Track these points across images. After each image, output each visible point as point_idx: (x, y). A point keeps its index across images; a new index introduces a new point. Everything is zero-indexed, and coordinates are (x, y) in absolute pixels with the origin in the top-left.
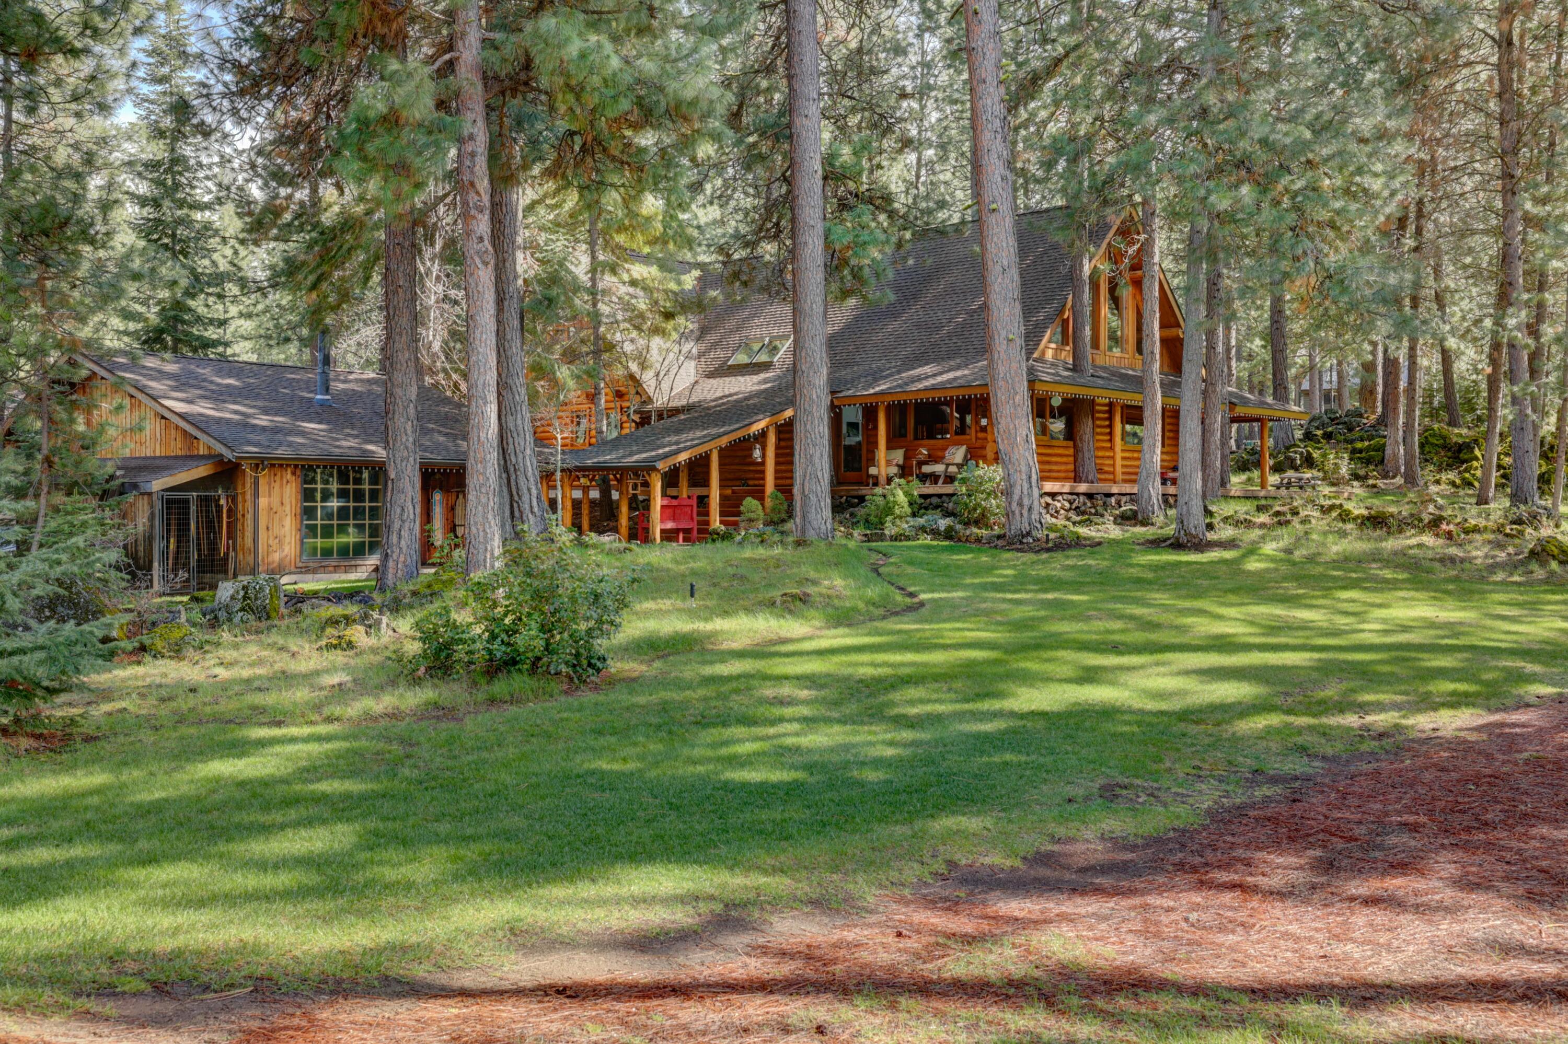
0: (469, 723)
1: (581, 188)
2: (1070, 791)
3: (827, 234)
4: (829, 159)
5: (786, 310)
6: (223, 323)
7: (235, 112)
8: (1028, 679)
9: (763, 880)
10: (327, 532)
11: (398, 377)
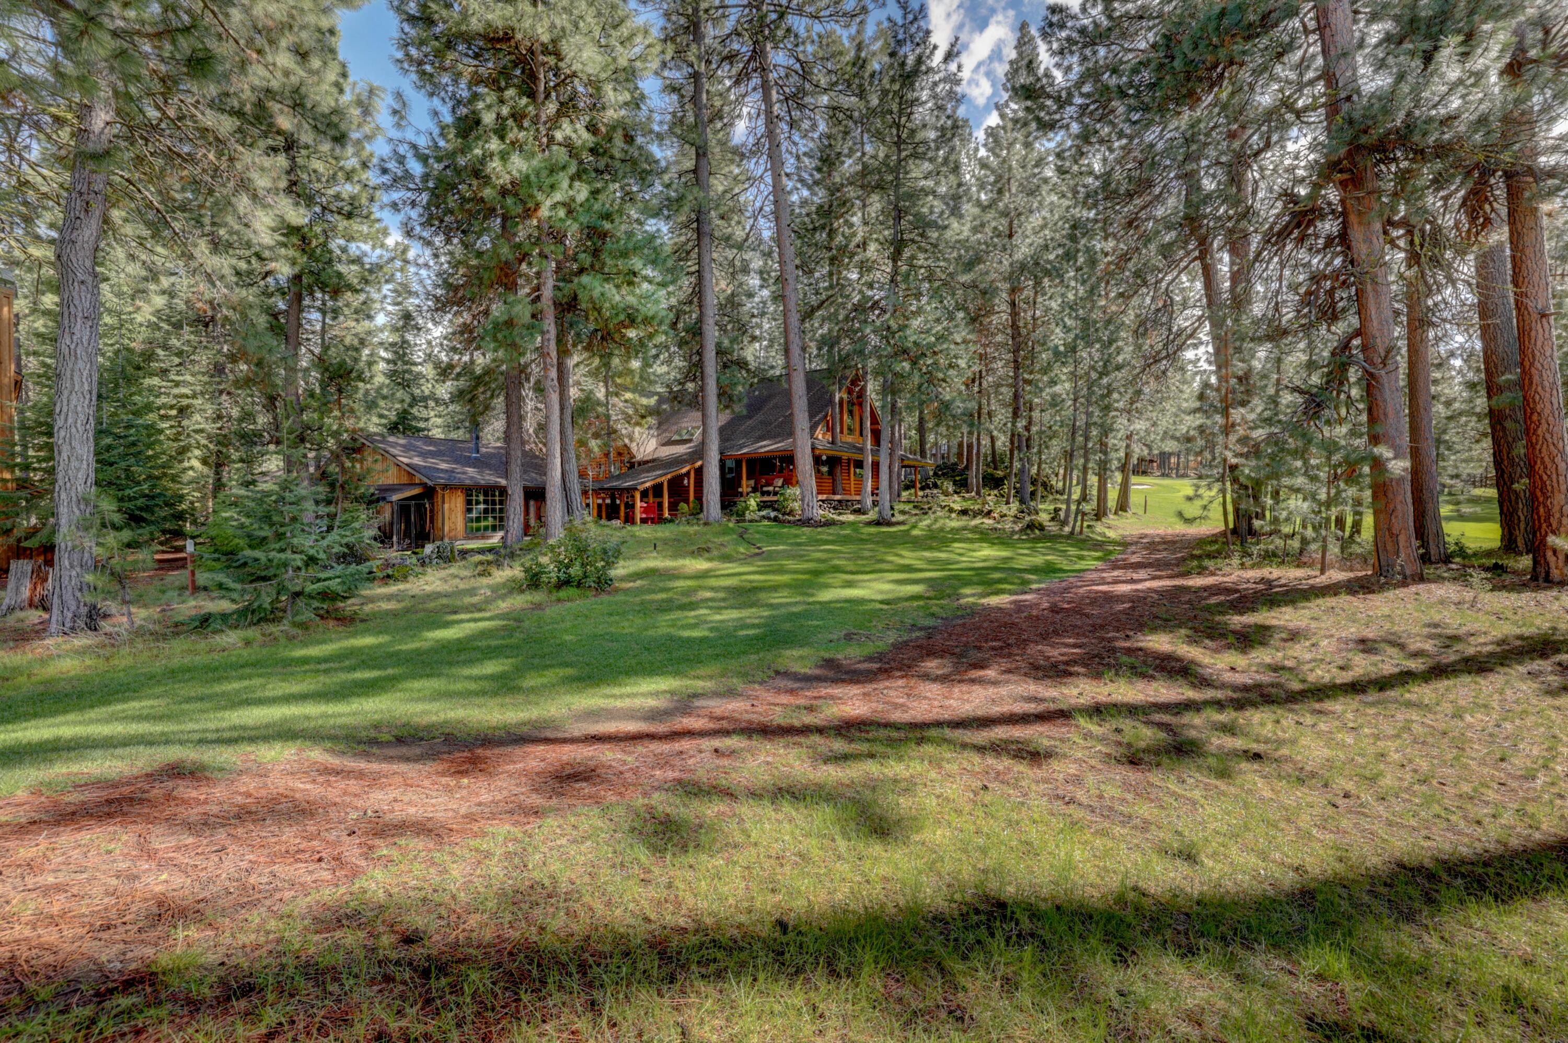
0: (548, 611)
1: (601, 357)
2: (830, 637)
3: (718, 379)
4: (718, 345)
5: (700, 414)
6: (427, 420)
7: (433, 320)
8: (827, 586)
9: (689, 682)
10: (478, 519)
11: (512, 446)
